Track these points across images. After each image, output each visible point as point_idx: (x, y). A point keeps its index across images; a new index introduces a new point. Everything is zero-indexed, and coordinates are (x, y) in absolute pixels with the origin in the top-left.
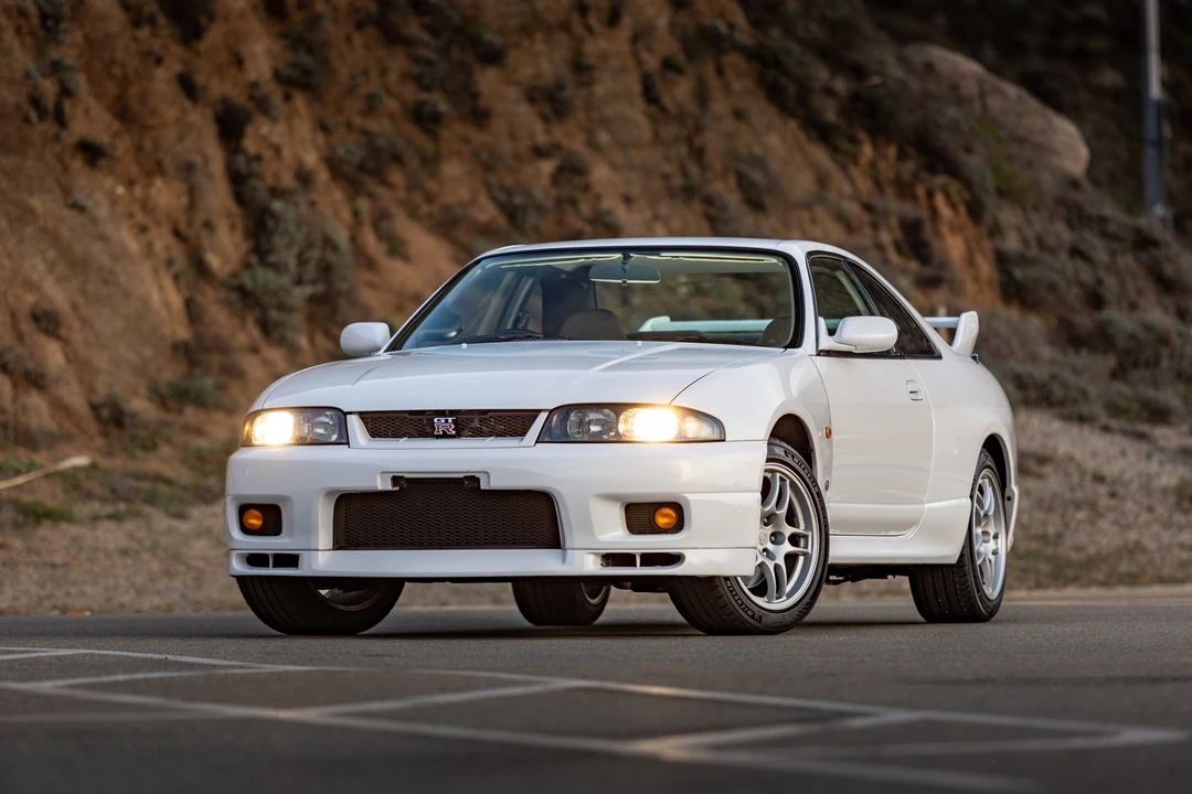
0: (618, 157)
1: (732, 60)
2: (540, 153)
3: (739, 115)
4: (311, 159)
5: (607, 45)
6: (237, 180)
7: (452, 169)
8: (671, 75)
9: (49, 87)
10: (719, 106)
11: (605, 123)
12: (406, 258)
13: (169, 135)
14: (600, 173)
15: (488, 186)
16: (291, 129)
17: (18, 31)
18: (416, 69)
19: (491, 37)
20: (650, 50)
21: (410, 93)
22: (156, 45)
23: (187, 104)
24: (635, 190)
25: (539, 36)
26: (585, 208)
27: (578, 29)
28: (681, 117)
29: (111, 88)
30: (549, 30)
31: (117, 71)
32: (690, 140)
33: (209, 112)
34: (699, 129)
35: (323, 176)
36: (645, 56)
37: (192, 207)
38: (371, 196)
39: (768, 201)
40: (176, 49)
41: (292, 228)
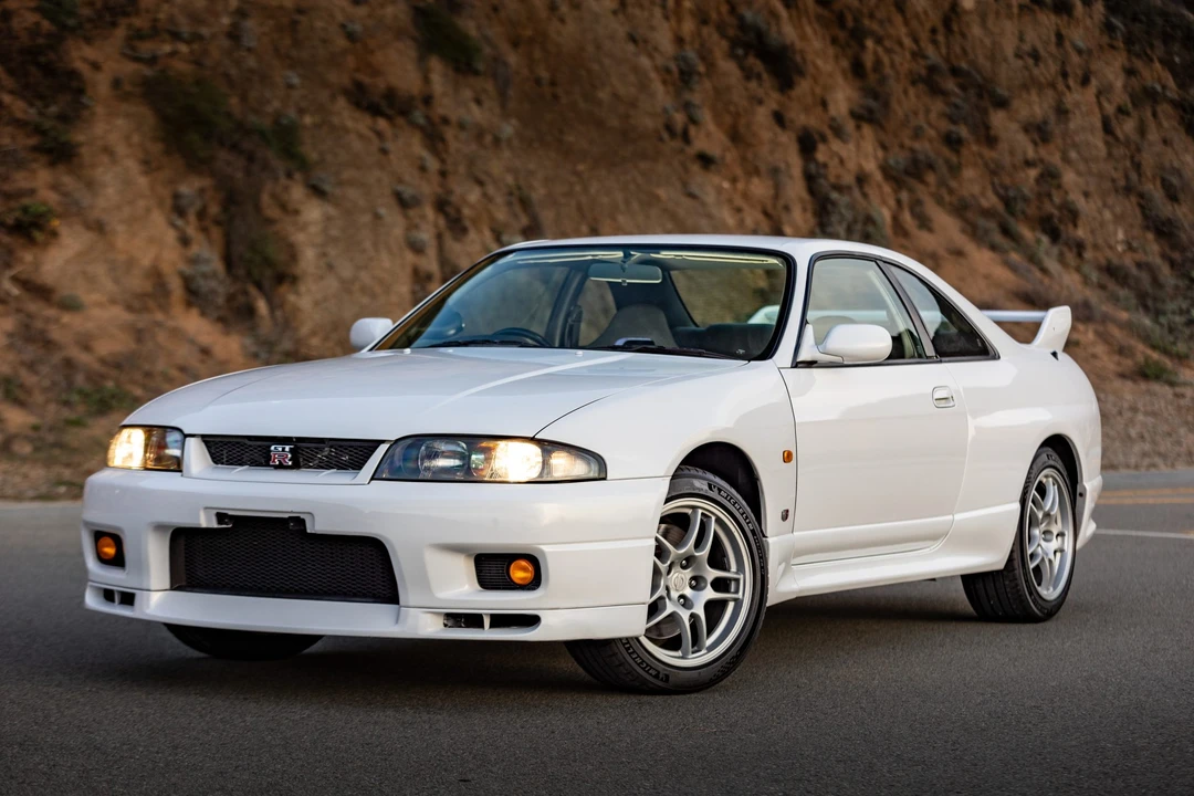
0: (1082, 167)
1: (1164, 109)
2: (1028, 164)
3: (1165, 142)
4: (871, 166)
5: (1081, 99)
6: (810, 179)
7: (969, 173)
8: (1121, 117)
9: (679, 119)
10: (1153, 135)
11: (1075, 146)
12: (930, 230)
13: (764, 150)
14: (1069, 177)
15: (993, 184)
16: (858, 147)
17: (664, 82)
18: (948, 110)
19: (1002, 91)
20: (1109, 101)
21: (945, 125)
22: (760, 92)
23: (778, 130)
24: (1092, 188)
25: (1034, 92)
26: (1057, 200)
27: (1061, 86)
28: (1127, 143)
29: (728, 120)
30: (1040, 87)
31: (732, 108)
32: (1132, 158)
33: (793, 136)
34: (1139, 150)
35: (878, 176)
36: (1106, 104)
37: (776, 196)
38: (911, 190)
39: (1181, 196)
40: (775, 95)
41: (843, 211)
